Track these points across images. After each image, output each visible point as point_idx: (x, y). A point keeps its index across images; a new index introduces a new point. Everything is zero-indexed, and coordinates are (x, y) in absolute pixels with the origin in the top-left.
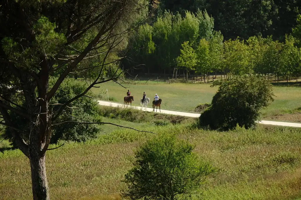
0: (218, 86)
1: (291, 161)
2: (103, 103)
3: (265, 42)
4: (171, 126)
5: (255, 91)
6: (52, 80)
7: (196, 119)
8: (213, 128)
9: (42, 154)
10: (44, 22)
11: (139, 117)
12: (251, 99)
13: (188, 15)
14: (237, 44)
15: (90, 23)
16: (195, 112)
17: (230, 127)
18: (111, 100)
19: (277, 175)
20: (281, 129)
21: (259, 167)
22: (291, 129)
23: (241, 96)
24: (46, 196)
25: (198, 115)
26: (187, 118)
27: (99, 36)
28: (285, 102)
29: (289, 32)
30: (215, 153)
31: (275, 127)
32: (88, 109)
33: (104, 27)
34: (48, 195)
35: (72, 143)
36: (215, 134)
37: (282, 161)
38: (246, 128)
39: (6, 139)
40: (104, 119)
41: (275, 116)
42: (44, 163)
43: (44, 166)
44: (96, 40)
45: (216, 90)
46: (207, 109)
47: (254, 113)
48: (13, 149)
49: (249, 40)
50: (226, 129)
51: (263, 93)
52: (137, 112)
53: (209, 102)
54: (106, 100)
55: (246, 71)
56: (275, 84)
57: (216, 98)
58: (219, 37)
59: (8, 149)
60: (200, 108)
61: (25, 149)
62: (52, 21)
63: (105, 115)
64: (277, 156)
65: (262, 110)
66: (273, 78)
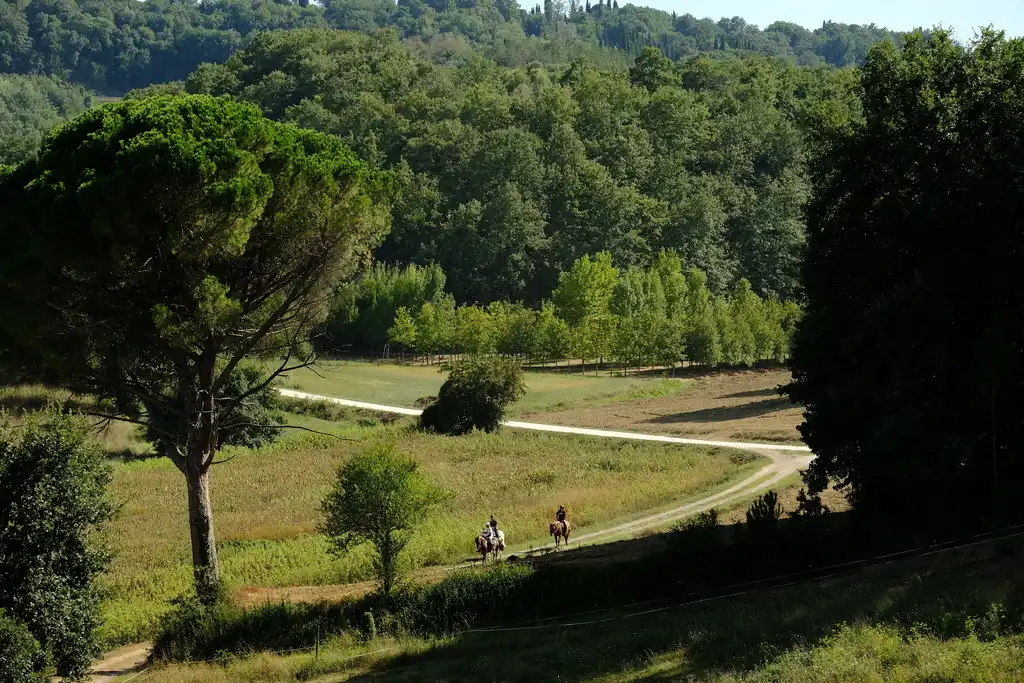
0: (449, 372)
1: (549, 479)
2: (286, 393)
3: (513, 310)
4: (381, 427)
5: (500, 381)
6: (222, 361)
7: (416, 417)
8: (441, 430)
9: (203, 470)
10: (211, 284)
11: (335, 413)
12: (494, 390)
14: (475, 313)
15: (275, 283)
16: (415, 406)
17: (466, 429)
18: (296, 388)
19: (530, 502)
20: (536, 434)
21: (505, 488)
22: (550, 434)
23: (480, 388)
24: (208, 529)
25: (419, 412)
26: (404, 416)
27: (287, 304)
28: (539, 395)
29: (548, 296)
30: (443, 466)
31: (527, 431)
32: (265, 402)
33: (295, 291)
34: (211, 526)
35: (241, 448)
36: (445, 441)
37: (536, 480)
38: (487, 432)
39: (148, 441)
40: (286, 416)
41: (526, 416)
42: (206, 482)
43: (207, 486)
44: (285, 308)
45: (445, 377)
46: (432, 403)
47: (497, 410)
48: (159, 456)
49: (491, 306)
50: (458, 433)
51: (511, 381)
52: (334, 406)
53: (436, 393)
54: (289, 388)
55: (486, 350)
56: (525, 369)
57: (444, 389)
59: (152, 456)
60: (421, 401)
61: (179, 461)
62: (222, 282)
63: (288, 410)
64: (530, 473)
65: (508, 407)
66: (524, 361)
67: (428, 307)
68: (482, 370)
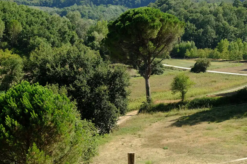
0: (196, 61)
1: (215, 82)
2: (165, 65)
3: (209, 50)
4: (183, 72)
5: (206, 63)
6: (152, 58)
7: (190, 70)
8: (194, 72)
9: (148, 78)
10: (150, 43)
11: (174, 69)
12: (205, 65)
13: (188, 42)
14: (202, 50)
15: (162, 43)
16: (190, 68)
17: (199, 72)
18: (167, 64)
19: (211, 85)
20: (213, 73)
21: (207, 83)
22: (216, 73)
23: (202, 64)
24: (149, 89)
25: (190, 69)
26: (187, 69)
27: (164, 47)
28: (214, 66)
29: (216, 47)
30: (195, 79)
31: (211, 72)
32: (161, 66)
33: (166, 44)
34: (150, 89)
35: (156, 75)
36: (195, 74)
37: (213, 81)
38: (203, 73)
39: (139, 74)
40: (165, 69)
41: (211, 70)
42: (149, 80)
43: (149, 81)
44: (164, 48)
45: (195, 62)
46: (193, 67)
47: (205, 68)
48: (141, 76)
49: (205, 49)
50: (198, 73)
51: (208, 63)
52: (174, 67)
53: (194, 65)
54: (166, 64)
55: (204, 57)
56: (211, 61)
57: (195, 64)
58: (196, 48)
59: (140, 76)
60: (191, 67)
61: (144, 76)
62: (152, 43)
63: (166, 68)
64: (212, 80)
65: (208, 68)
66: (211, 59)
67: (192, 49)
68: (203, 61)
